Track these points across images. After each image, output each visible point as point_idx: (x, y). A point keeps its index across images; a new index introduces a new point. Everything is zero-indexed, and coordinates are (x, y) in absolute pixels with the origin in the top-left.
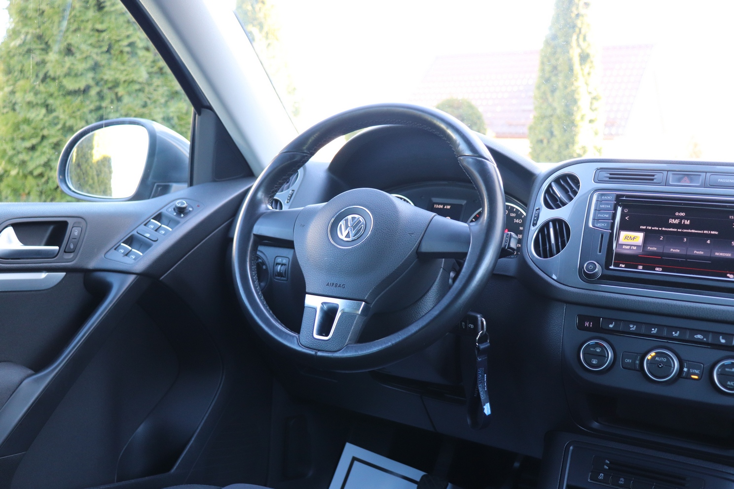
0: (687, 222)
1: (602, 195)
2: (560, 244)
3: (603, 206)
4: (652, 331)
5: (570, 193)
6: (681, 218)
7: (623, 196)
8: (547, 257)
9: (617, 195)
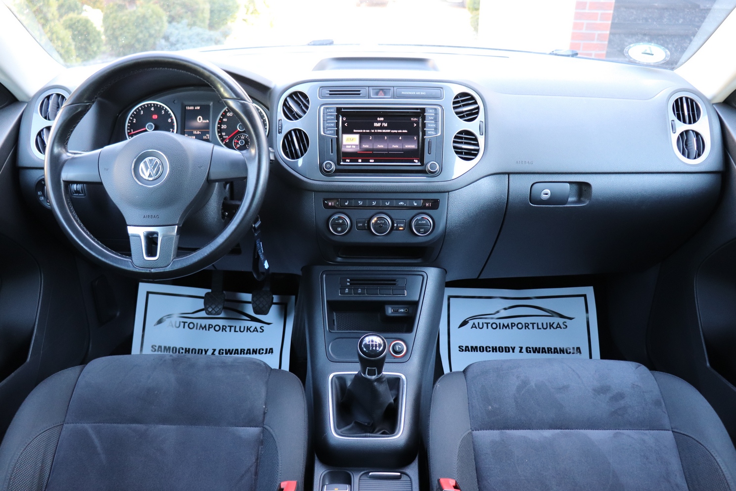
0: (386, 125)
1: (327, 108)
2: (303, 148)
3: (329, 117)
4: (373, 203)
6: (381, 122)
7: (341, 108)
8: (294, 159)
9: (337, 108)
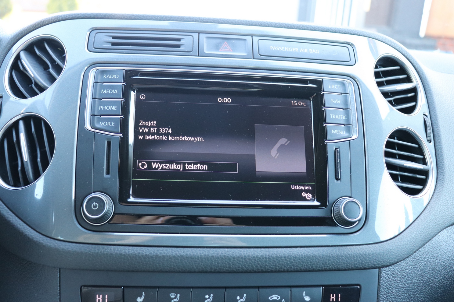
1: (103, 72)
2: (39, 160)
3: (106, 91)
4: (206, 299)
5: (51, 70)
7: (136, 73)
8: (21, 187)
9: (127, 71)
